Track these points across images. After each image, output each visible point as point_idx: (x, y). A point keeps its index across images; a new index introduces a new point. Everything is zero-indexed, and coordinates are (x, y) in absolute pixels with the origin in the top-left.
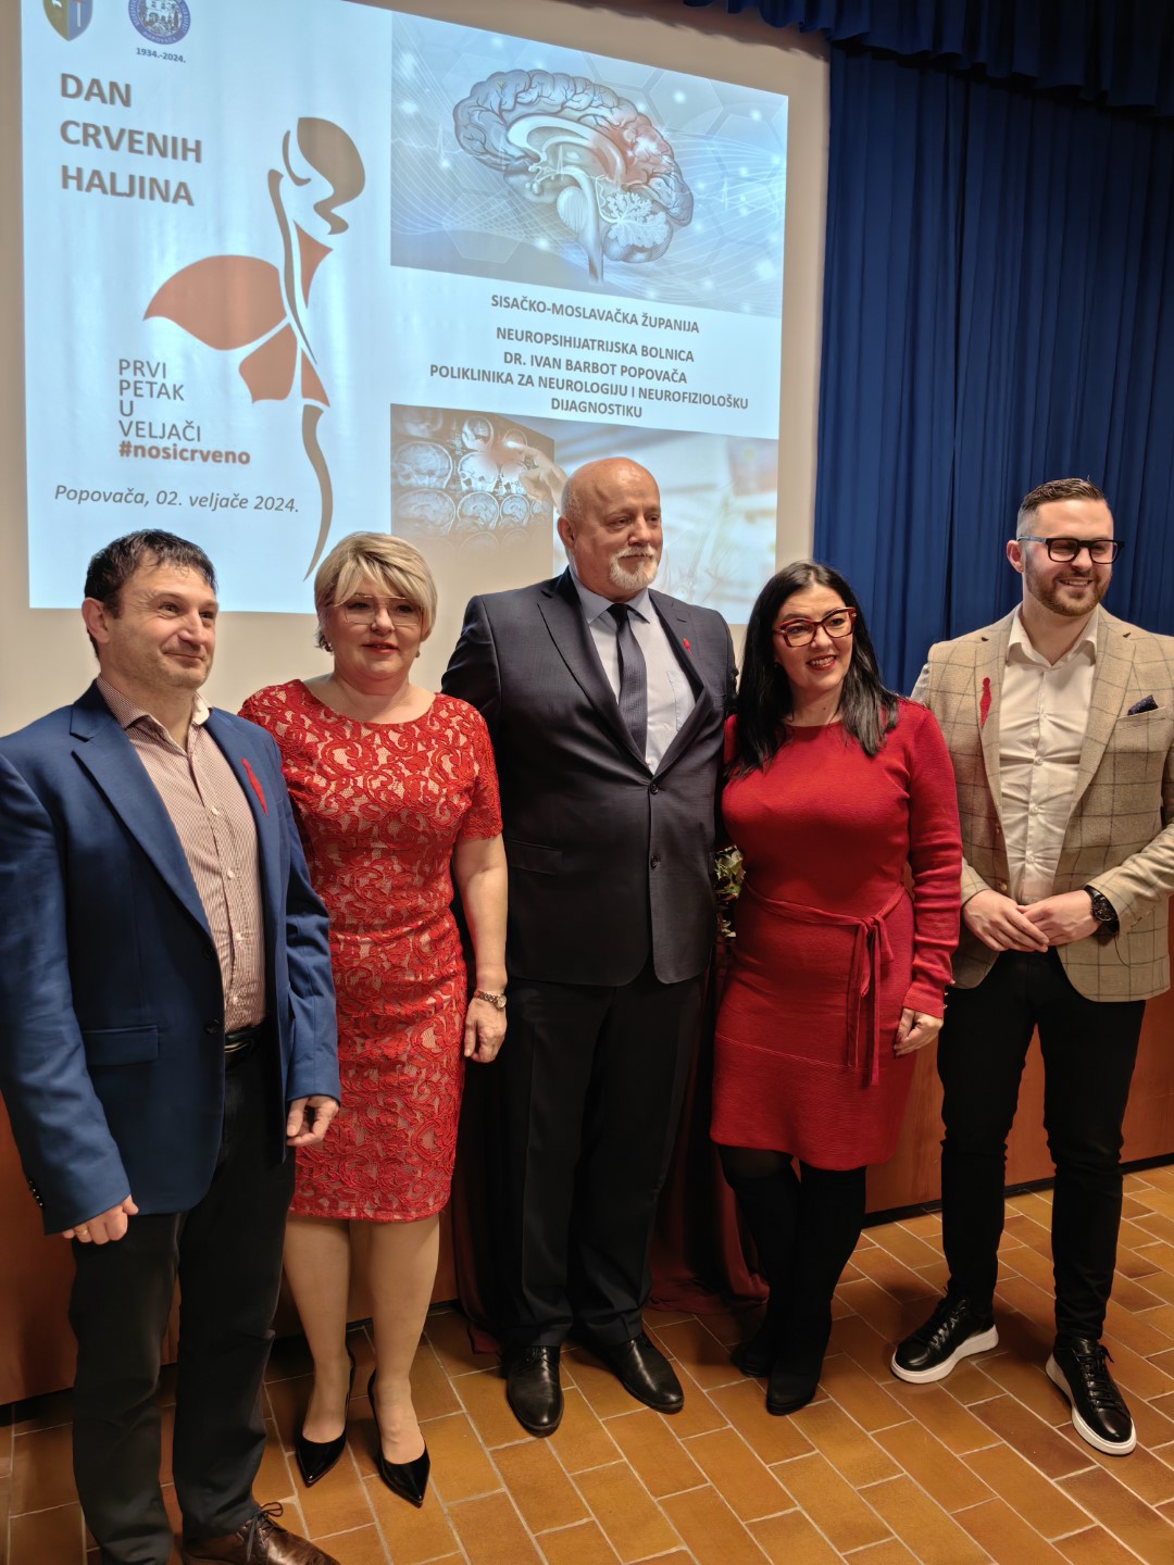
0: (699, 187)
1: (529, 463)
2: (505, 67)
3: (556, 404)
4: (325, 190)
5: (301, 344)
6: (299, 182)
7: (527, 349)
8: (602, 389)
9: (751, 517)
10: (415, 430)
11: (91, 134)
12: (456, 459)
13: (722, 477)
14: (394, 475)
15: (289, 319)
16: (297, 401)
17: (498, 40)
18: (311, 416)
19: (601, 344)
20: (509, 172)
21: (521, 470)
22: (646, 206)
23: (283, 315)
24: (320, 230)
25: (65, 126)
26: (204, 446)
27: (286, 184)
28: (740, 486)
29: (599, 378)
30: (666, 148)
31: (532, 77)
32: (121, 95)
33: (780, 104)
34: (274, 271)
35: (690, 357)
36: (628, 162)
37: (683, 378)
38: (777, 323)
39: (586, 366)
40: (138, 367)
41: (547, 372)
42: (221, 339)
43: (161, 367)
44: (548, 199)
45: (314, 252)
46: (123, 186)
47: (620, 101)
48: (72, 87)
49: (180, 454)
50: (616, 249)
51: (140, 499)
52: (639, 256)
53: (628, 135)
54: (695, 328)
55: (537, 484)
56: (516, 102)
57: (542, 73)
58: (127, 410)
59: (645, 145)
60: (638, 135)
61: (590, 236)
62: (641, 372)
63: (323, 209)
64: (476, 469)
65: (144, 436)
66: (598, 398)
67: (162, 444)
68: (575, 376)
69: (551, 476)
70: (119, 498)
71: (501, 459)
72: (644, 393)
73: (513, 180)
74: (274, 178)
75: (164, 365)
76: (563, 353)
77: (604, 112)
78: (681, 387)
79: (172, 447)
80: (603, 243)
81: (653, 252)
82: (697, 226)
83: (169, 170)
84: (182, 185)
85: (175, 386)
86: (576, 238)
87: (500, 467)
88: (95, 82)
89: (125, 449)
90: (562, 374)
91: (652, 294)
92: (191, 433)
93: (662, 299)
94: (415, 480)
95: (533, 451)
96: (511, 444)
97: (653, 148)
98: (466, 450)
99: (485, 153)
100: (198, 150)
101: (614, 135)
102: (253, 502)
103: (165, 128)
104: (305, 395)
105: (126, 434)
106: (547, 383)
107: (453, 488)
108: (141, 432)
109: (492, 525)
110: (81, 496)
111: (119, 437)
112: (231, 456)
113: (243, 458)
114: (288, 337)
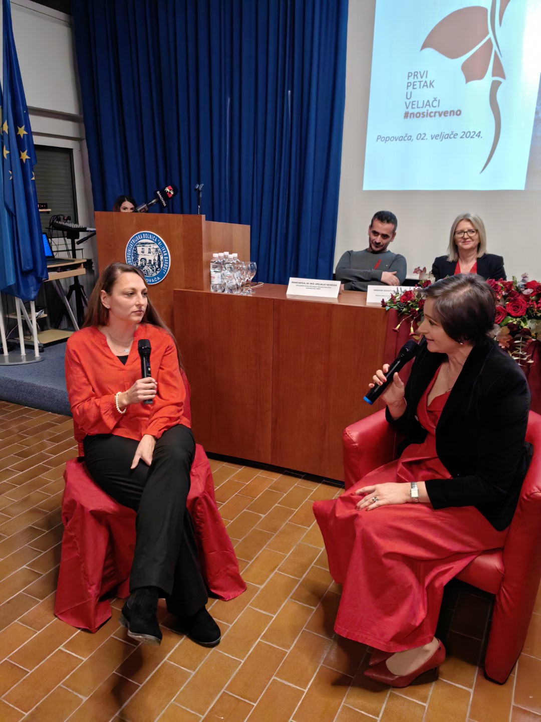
5: (495, 48)
14: (537, 113)
15: (491, 35)
16: (489, 78)
26: (442, 109)
40: (415, 75)
43: (425, 73)
49: (429, 115)
51: (410, 138)
58: (409, 97)
65: (414, 108)
67: (421, 110)
70: (401, 139)
75: (427, 71)
79: (426, 112)
85: (430, 81)
89: (406, 115)
92: (435, 104)
102: (460, 134)
105: (407, 108)
108: (414, 106)
110: (386, 139)
111: (404, 110)
112: (452, 113)
113: (458, 113)
114: (489, 44)
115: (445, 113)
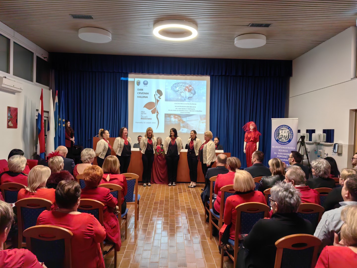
0: (196, 91)
1: (178, 118)
2: (176, 83)
3: (181, 113)
4: (159, 95)
5: (157, 109)
6: (157, 95)
7: (178, 108)
8: (186, 111)
9: (203, 123)
10: (167, 116)
11: (140, 93)
12: (171, 118)
13: (199, 119)
14: (165, 120)
15: (156, 107)
16: (156, 114)
17: (175, 80)
18: (157, 115)
19: (186, 107)
20: (176, 92)
21: (177, 119)
22: (190, 93)
23: (155, 106)
24: (158, 99)
25: (138, 93)
26: (148, 118)
27: (156, 95)
28: (201, 119)
29: (185, 110)
30: (193, 88)
31: (178, 83)
32: (142, 90)
33: (205, 82)
34: (154, 103)
35: (195, 107)
36: (188, 89)
37: (195, 109)
38: (205, 103)
39: (184, 109)
40: (143, 112)
41: (180, 110)
42: (149, 109)
44: (180, 94)
45: (158, 101)
46: (142, 97)
47: (188, 84)
48: (138, 90)
49: (146, 119)
50: (187, 98)
51: (142, 123)
52: (190, 98)
53: (188, 87)
54: (196, 104)
55: (179, 120)
56: (177, 86)
57: (180, 83)
58: (142, 115)
59: (190, 88)
60: (189, 87)
61: (185, 97)
62: (190, 109)
63: (159, 97)
64: (173, 119)
66: (185, 112)
67: (144, 118)
68: (183, 110)
69: (180, 119)
70: (140, 123)
71: (175, 118)
72: (190, 111)
73: (177, 92)
74: (155, 95)
75: (145, 111)
76: (182, 108)
77: (186, 85)
78: (194, 110)
80: (186, 97)
81: (191, 97)
82: (196, 94)
83: (146, 95)
84: (147, 96)
85: (146, 113)
86: (183, 97)
87: (175, 119)
88: (140, 89)
89: (141, 119)
90: (182, 110)
91: (191, 101)
92: (147, 117)
93: (192, 102)
94: (167, 120)
95: (178, 117)
96: (176, 117)
97: (191, 88)
98: (172, 117)
99: (174, 91)
100: (148, 93)
101: (187, 87)
102: (152, 123)
103: (146, 92)
104: (157, 113)
106: (180, 111)
107: (170, 121)
109: (174, 124)
110: (137, 123)
111: (141, 118)
112: (150, 119)
113: (151, 119)
114: (155, 108)
115: (149, 119)
